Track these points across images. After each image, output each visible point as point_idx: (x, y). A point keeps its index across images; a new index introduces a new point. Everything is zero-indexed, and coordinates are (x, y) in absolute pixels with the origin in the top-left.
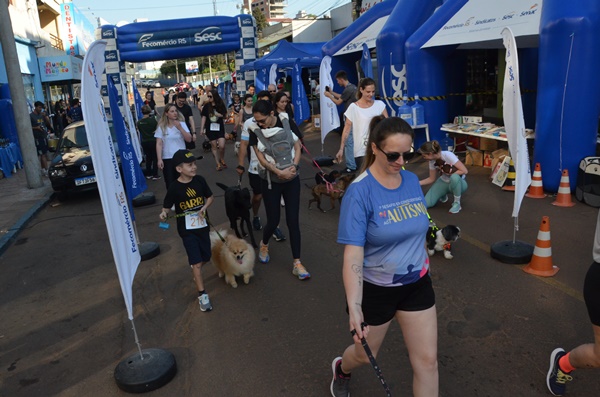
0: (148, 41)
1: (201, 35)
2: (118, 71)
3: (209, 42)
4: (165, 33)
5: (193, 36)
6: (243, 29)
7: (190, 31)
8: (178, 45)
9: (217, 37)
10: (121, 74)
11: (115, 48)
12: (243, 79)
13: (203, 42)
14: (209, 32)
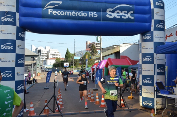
0: (56, 8)
1: (113, 12)
2: (14, 37)
3: (121, 20)
4: (75, 4)
5: (105, 11)
6: (156, 10)
7: (103, 5)
8: (88, 18)
9: (128, 16)
10: (18, 42)
11: (14, 10)
12: (152, 62)
13: (115, 19)
14: (121, 9)
